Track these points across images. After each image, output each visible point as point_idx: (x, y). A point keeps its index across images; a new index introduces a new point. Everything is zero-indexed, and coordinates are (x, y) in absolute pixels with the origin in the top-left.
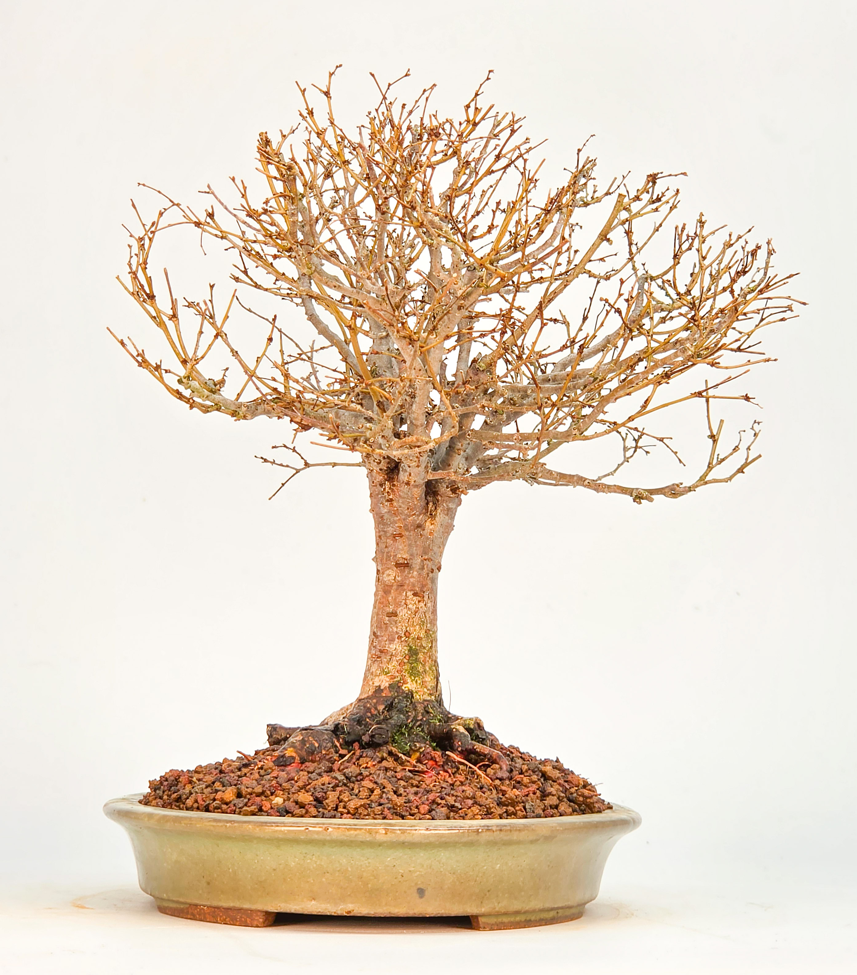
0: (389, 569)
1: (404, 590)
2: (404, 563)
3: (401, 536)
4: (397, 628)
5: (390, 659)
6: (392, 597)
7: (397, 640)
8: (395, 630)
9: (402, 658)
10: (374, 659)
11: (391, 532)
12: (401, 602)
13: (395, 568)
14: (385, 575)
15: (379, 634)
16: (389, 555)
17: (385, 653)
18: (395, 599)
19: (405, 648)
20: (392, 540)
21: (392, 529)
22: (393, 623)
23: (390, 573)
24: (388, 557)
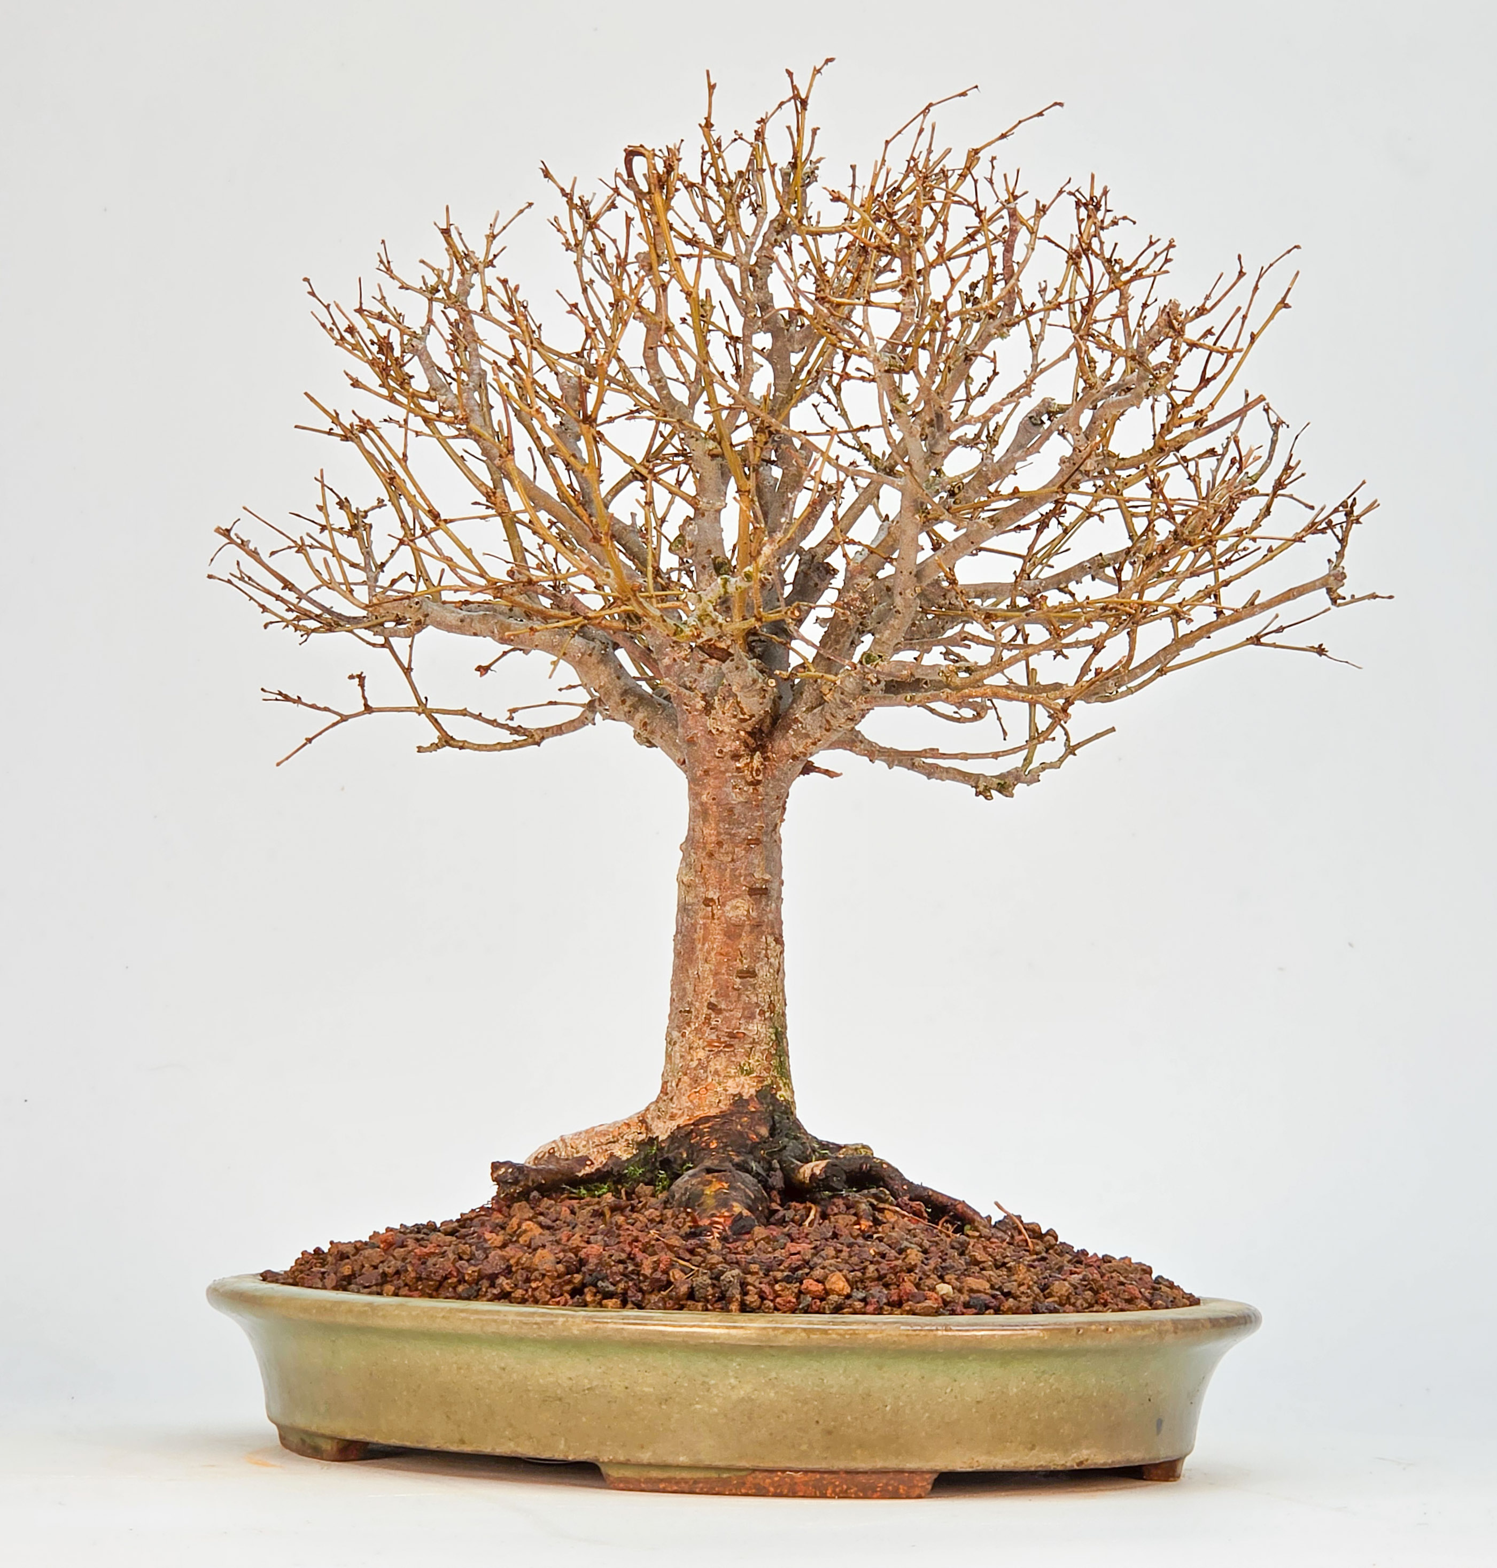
0: (737, 896)
1: (762, 933)
2: (762, 888)
3: (757, 842)
4: (757, 995)
5: (751, 1049)
6: (745, 945)
7: (758, 1017)
8: (754, 999)
9: (767, 1047)
10: (716, 1050)
11: (743, 835)
12: (760, 953)
13: (748, 897)
14: (728, 908)
15: (723, 1006)
16: (737, 873)
17: (739, 1038)
18: (751, 948)
19: (771, 1030)
20: (745, 849)
21: (746, 831)
22: (749, 988)
23: (738, 904)
24: (735, 878)
